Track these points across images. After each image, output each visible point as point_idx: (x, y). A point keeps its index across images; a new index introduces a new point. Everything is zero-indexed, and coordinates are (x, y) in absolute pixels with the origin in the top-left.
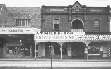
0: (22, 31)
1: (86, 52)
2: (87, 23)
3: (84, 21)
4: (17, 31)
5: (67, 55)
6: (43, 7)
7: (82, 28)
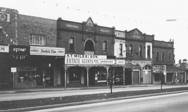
0: (55, 52)
1: (96, 79)
2: (97, 44)
3: (96, 42)
4: (49, 52)
5: (81, 82)
6: (60, 20)
7: (94, 51)
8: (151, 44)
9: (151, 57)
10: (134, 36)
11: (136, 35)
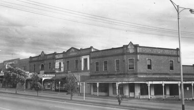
8: (88, 57)
9: (88, 69)
10: (71, 54)
11: (73, 52)
